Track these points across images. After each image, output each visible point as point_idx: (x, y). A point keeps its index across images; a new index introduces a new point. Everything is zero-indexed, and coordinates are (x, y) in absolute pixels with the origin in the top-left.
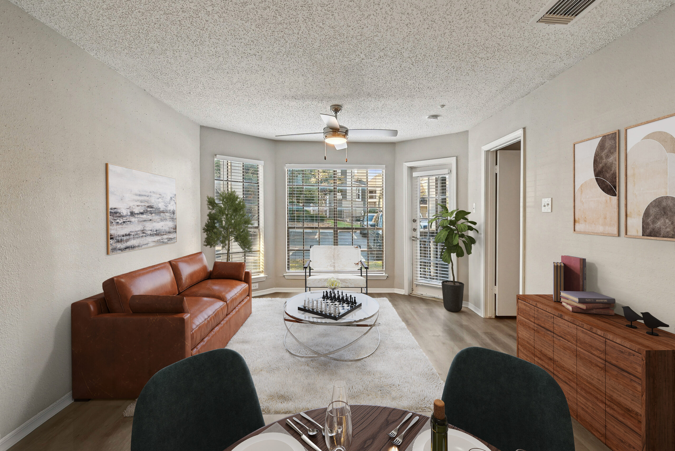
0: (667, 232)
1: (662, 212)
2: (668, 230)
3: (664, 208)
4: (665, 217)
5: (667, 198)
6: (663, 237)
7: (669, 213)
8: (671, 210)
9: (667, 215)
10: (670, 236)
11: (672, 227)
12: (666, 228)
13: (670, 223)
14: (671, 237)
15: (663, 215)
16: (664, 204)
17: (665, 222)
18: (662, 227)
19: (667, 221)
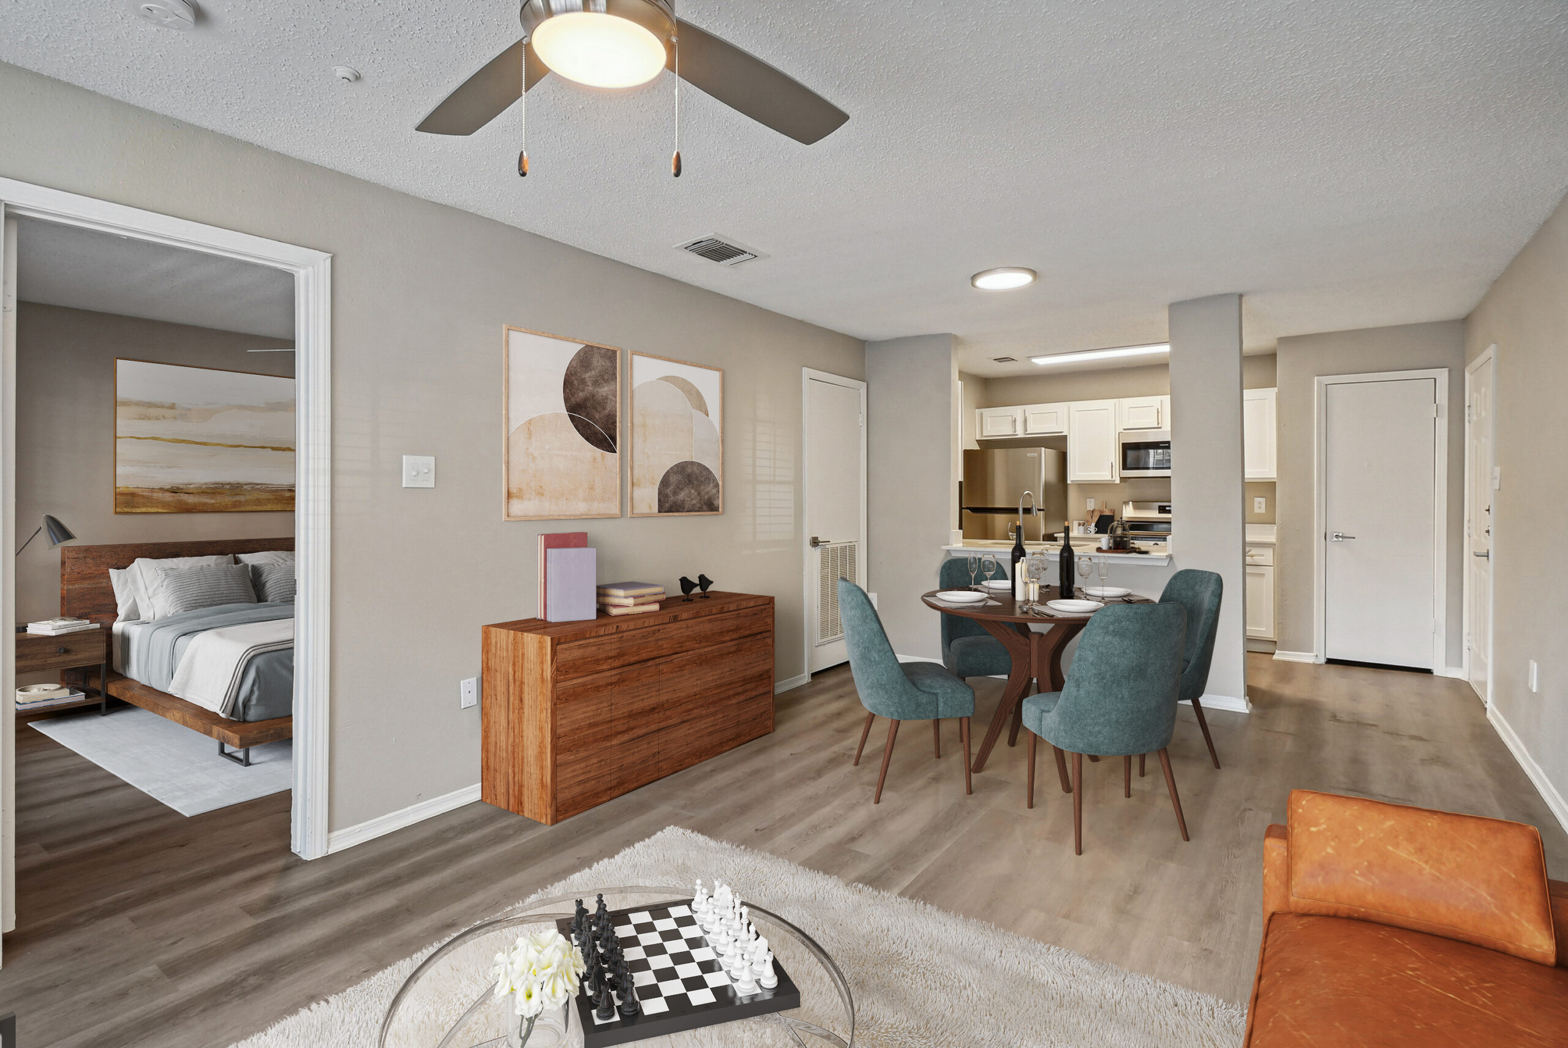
0: (693, 505)
1: (686, 480)
2: (694, 502)
3: (689, 476)
4: (690, 486)
5: (692, 463)
6: (688, 511)
7: (695, 482)
8: (697, 478)
9: (693, 484)
10: (696, 509)
11: (698, 498)
12: (691, 500)
13: (696, 494)
14: (697, 511)
15: (688, 485)
16: (689, 470)
17: (690, 493)
18: (686, 499)
19: (693, 491)
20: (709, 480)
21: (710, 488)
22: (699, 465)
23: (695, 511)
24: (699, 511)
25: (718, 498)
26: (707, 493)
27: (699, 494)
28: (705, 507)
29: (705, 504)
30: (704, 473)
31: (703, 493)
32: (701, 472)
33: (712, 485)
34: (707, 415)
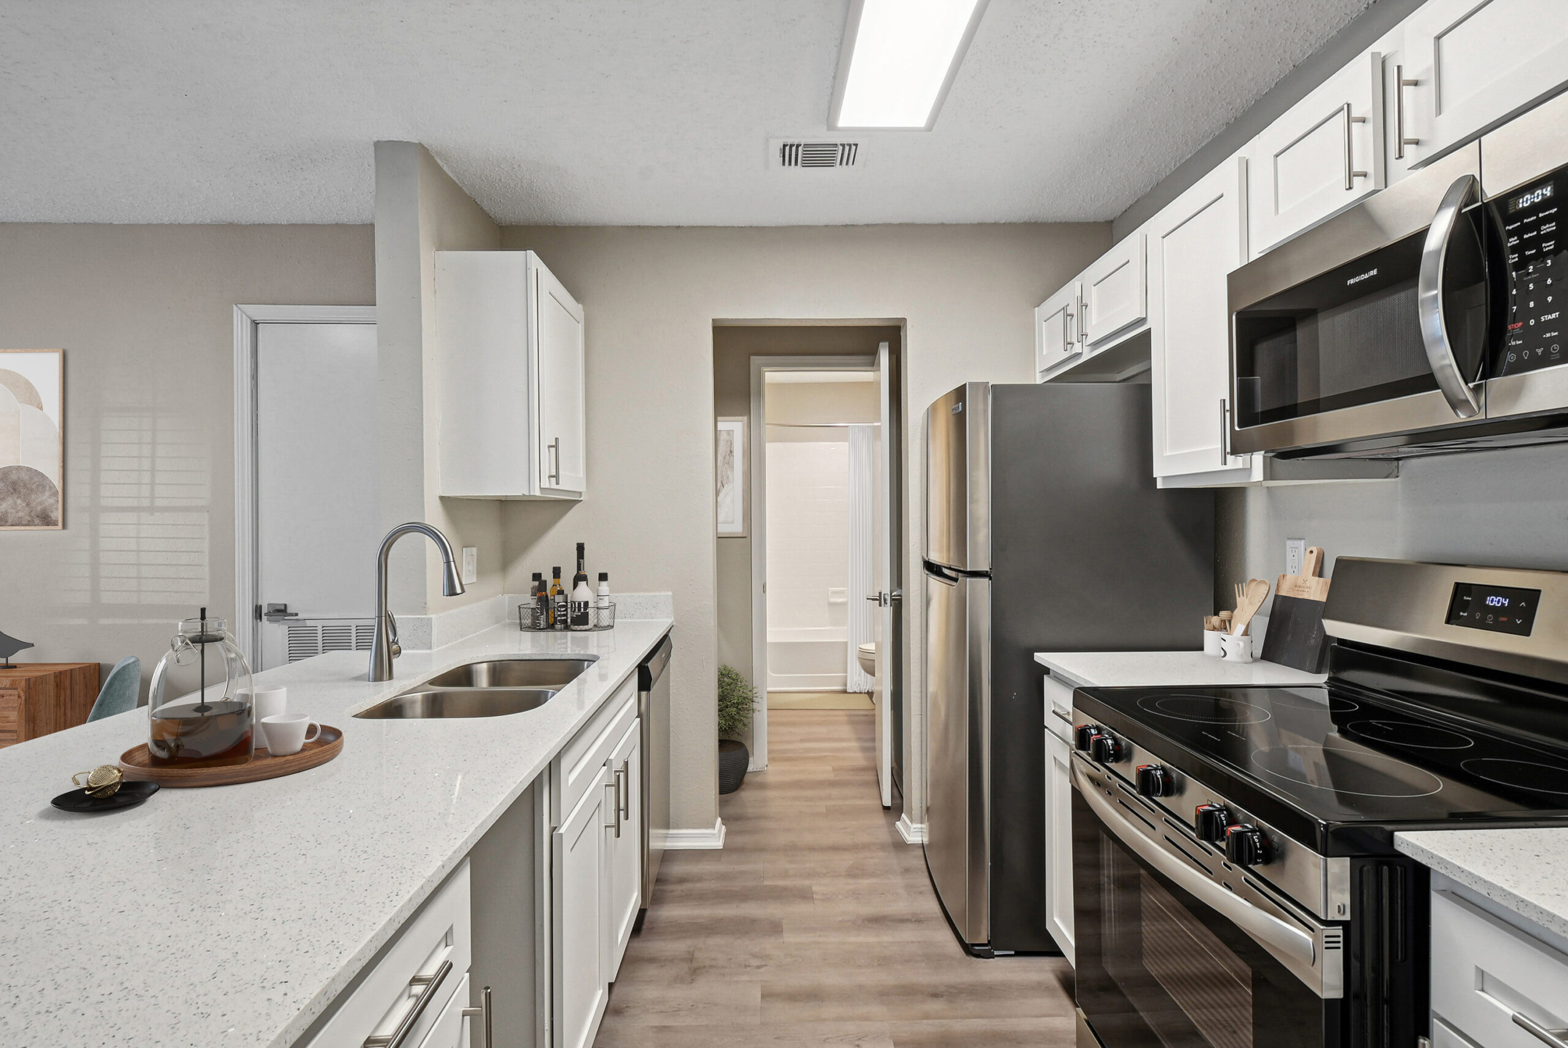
0: (19, 518)
1: (10, 489)
2: (21, 514)
3: (14, 483)
4: (15, 496)
5: (19, 468)
6: (12, 525)
7: (23, 491)
8: (25, 486)
9: (19, 493)
10: (24, 522)
11: (27, 510)
12: (17, 512)
13: (24, 505)
14: (26, 525)
15: (12, 494)
16: (14, 476)
17: (15, 503)
18: (9, 511)
19: (19, 501)
20: (44, 487)
21: (45, 497)
22: (29, 470)
23: (23, 525)
24: (29, 525)
25: (57, 509)
26: (40, 503)
27: (28, 505)
28: (37, 521)
29: (38, 516)
30: (36, 479)
31: (34, 504)
32: (31, 478)
33: (47, 494)
34: (41, 409)
